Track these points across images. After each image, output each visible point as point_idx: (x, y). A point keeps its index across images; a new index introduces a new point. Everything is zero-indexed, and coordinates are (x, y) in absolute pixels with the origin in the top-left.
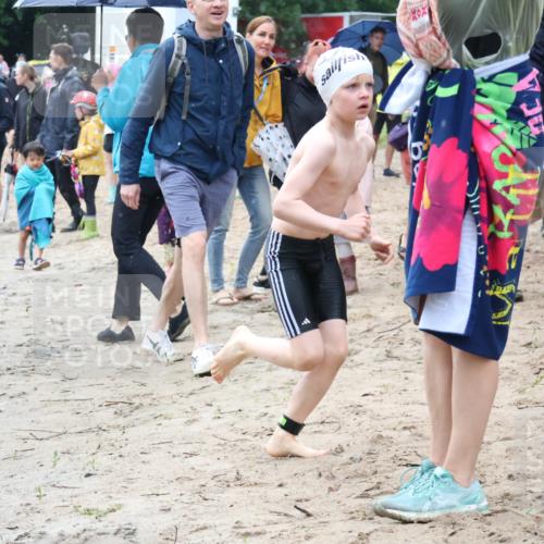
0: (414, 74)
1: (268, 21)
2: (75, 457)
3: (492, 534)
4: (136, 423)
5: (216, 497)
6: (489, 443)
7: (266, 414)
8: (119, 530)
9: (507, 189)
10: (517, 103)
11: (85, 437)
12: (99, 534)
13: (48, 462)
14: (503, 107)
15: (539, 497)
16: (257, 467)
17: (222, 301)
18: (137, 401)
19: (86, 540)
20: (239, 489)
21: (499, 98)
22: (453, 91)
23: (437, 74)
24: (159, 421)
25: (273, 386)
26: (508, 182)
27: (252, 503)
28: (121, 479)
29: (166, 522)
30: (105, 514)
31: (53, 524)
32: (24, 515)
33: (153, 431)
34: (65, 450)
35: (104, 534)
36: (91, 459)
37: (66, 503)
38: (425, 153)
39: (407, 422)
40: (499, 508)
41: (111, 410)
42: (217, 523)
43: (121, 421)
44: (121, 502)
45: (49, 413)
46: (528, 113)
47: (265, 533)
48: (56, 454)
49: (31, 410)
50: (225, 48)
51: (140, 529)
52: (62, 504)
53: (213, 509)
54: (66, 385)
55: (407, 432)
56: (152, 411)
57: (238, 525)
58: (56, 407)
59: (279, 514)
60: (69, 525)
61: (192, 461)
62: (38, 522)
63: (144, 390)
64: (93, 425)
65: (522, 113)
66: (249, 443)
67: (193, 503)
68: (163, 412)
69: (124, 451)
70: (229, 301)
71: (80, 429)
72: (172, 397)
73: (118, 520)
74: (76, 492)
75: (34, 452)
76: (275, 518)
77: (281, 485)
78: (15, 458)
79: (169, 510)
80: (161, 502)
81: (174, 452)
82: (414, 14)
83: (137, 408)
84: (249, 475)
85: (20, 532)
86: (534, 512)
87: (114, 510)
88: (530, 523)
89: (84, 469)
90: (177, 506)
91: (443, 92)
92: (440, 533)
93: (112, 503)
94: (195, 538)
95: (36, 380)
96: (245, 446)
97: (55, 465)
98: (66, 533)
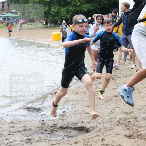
2: (121, 101)
4: (134, 93)
8: (133, 117)
13: (115, 102)
19: (126, 119)
24: (139, 93)
30: (129, 114)
31: (118, 116)
32: (111, 114)
33: (138, 95)
35: (129, 118)
37: (120, 111)
44: (133, 111)
45: (114, 91)
48: (116, 100)
49: (110, 91)
51: (138, 117)
54: (117, 85)
56: (137, 91)
60: (121, 116)
62: (114, 116)
68: (140, 91)
73: (132, 115)
75: (111, 100)
78: (107, 101)
79: (144, 113)
80: (142, 111)
81: (144, 100)
85: (110, 118)
87: (131, 113)
93: (131, 111)
95: (111, 84)
97: (116, 103)
98: (121, 118)
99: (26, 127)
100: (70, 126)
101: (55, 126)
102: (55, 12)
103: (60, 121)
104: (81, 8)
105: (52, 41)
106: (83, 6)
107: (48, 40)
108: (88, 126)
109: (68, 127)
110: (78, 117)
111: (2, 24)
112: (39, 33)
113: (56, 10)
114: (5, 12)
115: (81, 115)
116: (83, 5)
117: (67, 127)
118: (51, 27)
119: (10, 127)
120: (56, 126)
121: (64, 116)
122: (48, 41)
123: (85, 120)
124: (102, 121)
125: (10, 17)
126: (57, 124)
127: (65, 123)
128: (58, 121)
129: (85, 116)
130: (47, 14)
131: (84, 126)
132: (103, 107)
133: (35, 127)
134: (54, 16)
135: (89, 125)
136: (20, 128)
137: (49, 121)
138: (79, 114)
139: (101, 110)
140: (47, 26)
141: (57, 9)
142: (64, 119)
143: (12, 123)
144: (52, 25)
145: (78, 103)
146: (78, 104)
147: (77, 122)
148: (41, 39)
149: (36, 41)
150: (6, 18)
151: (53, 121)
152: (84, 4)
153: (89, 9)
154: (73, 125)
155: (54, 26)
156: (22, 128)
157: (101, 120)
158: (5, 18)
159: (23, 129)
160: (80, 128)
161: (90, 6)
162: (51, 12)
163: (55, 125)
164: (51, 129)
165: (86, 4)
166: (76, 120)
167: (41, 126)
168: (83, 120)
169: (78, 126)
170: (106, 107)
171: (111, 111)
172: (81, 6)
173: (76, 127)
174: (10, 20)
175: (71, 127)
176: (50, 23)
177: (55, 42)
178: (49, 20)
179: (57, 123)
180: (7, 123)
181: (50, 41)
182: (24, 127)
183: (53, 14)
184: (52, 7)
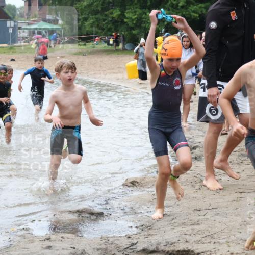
99: (74, 248)
100: (162, 248)
101: (131, 248)
102: (133, 20)
103: (142, 239)
104: (187, 13)
105: (128, 79)
106: (190, 7)
107: (120, 76)
108: (197, 249)
109: (158, 249)
110: (178, 231)
111: (26, 44)
112: (101, 61)
113: (136, 16)
114: (34, 19)
115: (183, 226)
116: (191, 5)
117: (155, 249)
118: (124, 50)
119: (44, 247)
120: (134, 247)
121: (149, 227)
122: (118, 79)
123: (191, 237)
124: (225, 240)
125: (44, 29)
126: (136, 244)
127: (153, 242)
128: (139, 238)
129: (193, 230)
130: (117, 24)
131: (189, 249)
132: (227, 212)
133: (94, 249)
134: (132, 28)
135: (199, 247)
136: (63, 249)
137: (120, 238)
138: (180, 225)
139: (224, 219)
140: (117, 48)
141: (137, 13)
142: (149, 235)
143: (48, 239)
144: (127, 46)
145: (177, 203)
146: (178, 205)
147: (175, 240)
148: (106, 75)
149: (95, 78)
150: (36, 31)
151: (129, 238)
152: (193, 4)
153: (203, 14)
154: (168, 245)
155: (131, 48)
156: (67, 249)
157: (224, 238)
158: (32, 32)
159: (69, 251)
160: (181, 253)
161: (205, 8)
162: (126, 20)
163: (133, 245)
164: (125, 253)
165: (196, 4)
166: (173, 236)
167: (104, 247)
168: (188, 238)
169: (177, 250)
170: (233, 211)
171: (243, 220)
172: (186, 9)
173: (173, 251)
174: (44, 36)
175: (165, 251)
176: (122, 42)
177: (133, 80)
178: (122, 36)
179: (135, 242)
180: (38, 240)
181: (123, 79)
182: (72, 248)
183: (130, 24)
184: (129, 9)
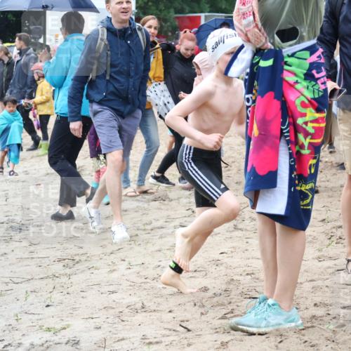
0: (245, 52)
1: (154, 19)
2: (40, 294)
3: (306, 342)
4: (77, 272)
5: (129, 319)
6: (301, 283)
7: (159, 266)
8: (68, 341)
9: (306, 123)
10: (310, 69)
11: (45, 281)
12: (56, 344)
13: (22, 297)
14: (301, 72)
15: (334, 318)
16: (155, 300)
17: (129, 194)
18: (77, 258)
19: (48, 347)
20: (144, 314)
21: (299, 66)
22: (269, 63)
23: (259, 53)
24: (92, 271)
25: (163, 248)
26: (307, 118)
27: (153, 323)
28: (69, 308)
29: (98, 335)
30: (59, 331)
31: (26, 337)
32: (7, 332)
33: (88, 277)
34: (32, 290)
35: (59, 343)
36: (49, 295)
37: (34, 324)
38: (254, 102)
39: (249, 270)
40: (309, 325)
41: (61, 264)
42: (131, 336)
43: (68, 271)
44: (70, 323)
45: (22, 266)
46: (317, 76)
47: (161, 342)
48: (27, 292)
49: (10, 264)
50: (131, 34)
51: (82, 340)
52: (31, 324)
53: (127, 327)
54: (32, 248)
55: (249, 277)
56: (87, 264)
57: (144, 337)
58: (26, 263)
59: (170, 330)
60: (37, 338)
61: (114, 296)
62: (17, 336)
63: (81, 251)
64: (50, 274)
65: (313, 76)
66: (149, 284)
67: (115, 323)
68: (94, 265)
69: (70, 290)
70: (134, 194)
71: (42, 276)
72: (99, 255)
73: (68, 334)
74: (41, 316)
75: (12, 291)
76: (167, 332)
77: (170, 312)
78: (1, 295)
79: (100, 328)
80: (95, 322)
81: (102, 290)
82: (244, 15)
83: (78, 262)
84: (150, 305)
85: (6, 343)
86: (332, 327)
87: (64, 329)
88: (330, 334)
89: (45, 302)
90: (105, 325)
91: (263, 64)
92: (273, 341)
93: (64, 324)
94: (117, 346)
95: (13, 245)
96: (147, 286)
97: (26, 299)
98: (35, 344)
